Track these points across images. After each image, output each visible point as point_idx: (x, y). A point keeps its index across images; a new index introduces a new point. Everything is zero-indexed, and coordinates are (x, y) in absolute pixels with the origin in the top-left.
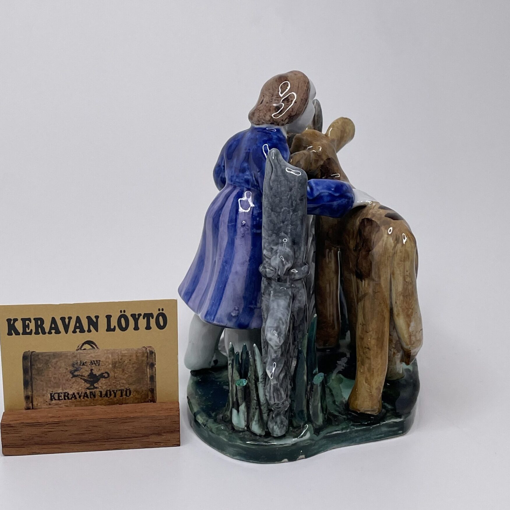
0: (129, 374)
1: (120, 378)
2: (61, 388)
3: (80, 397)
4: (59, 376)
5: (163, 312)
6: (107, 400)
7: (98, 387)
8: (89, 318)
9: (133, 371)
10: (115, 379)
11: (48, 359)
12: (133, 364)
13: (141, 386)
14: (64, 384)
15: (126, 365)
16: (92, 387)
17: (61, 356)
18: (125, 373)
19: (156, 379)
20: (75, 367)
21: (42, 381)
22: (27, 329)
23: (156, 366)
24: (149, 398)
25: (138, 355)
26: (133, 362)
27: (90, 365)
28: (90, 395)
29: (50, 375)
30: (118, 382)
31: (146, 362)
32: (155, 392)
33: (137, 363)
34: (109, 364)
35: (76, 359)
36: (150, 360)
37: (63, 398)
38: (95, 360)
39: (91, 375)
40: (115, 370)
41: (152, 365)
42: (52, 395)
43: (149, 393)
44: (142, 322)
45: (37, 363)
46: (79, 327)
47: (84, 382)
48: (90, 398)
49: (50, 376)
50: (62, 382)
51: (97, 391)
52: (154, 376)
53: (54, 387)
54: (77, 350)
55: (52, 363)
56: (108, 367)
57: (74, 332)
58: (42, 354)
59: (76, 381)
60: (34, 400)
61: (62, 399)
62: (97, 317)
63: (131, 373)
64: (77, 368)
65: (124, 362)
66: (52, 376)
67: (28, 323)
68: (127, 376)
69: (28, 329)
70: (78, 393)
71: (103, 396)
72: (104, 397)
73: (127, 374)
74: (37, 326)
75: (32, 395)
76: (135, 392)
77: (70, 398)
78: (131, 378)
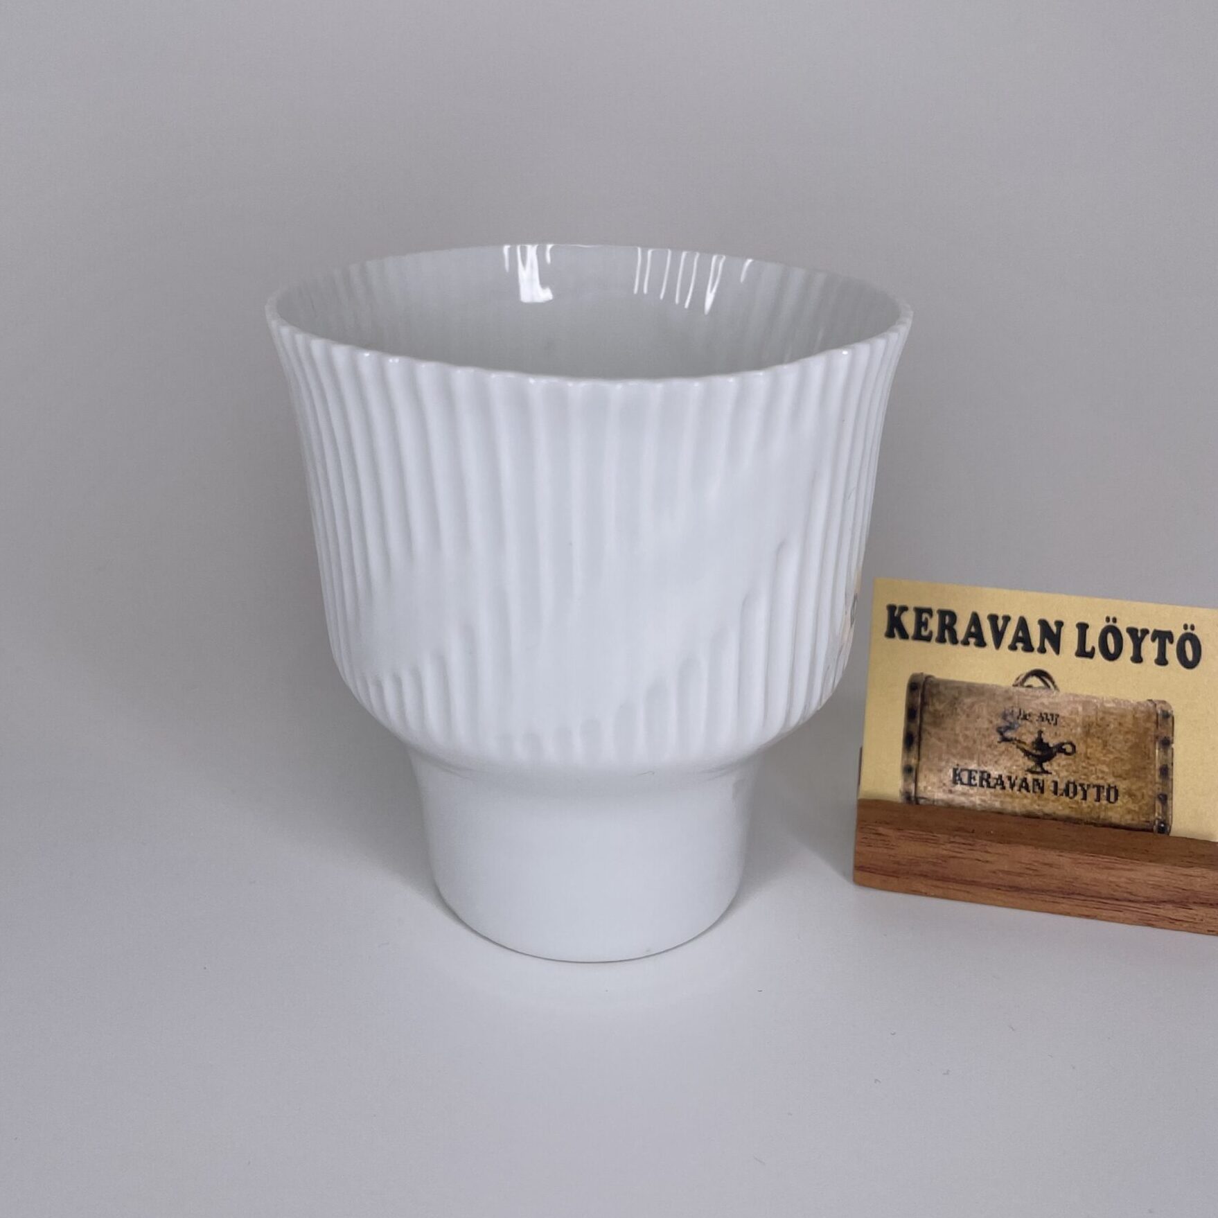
0: (1117, 755)
1: (1098, 760)
2: (975, 761)
3: (1012, 786)
4: (974, 734)
5: (1195, 632)
6: (1068, 804)
7: (1049, 771)
8: (1044, 624)
9: (1126, 748)
10: (1087, 761)
11: (957, 695)
12: (1127, 733)
13: (1141, 784)
14: (983, 753)
15: (1111, 735)
16: (1039, 769)
17: (982, 694)
18: (1108, 750)
19: (1172, 775)
20: (1008, 721)
21: (940, 739)
22: (923, 629)
23: (1173, 746)
24: (1156, 815)
25: (1137, 716)
26: (1126, 730)
27: (1037, 720)
28: (1033, 784)
29: (958, 729)
30: (1091, 768)
31: (1153, 734)
32: (1169, 802)
33: (1134, 732)
34: (1077, 726)
35: (1011, 705)
36: (1163, 731)
37: (977, 781)
38: (1046, 711)
39: (1040, 743)
40: (1089, 740)
41: (1166, 743)
42: (958, 772)
43: (1158, 804)
44: (1150, 648)
45: (935, 701)
46: (1023, 640)
47: (1022, 754)
48: (1031, 792)
49: (957, 732)
50: (979, 747)
51: (1048, 780)
52: (1170, 766)
53: (963, 757)
54: (1015, 685)
55: (964, 704)
56: (1074, 731)
57: (1013, 647)
58: (947, 684)
59: (1007, 750)
60: (921, 776)
61: (976, 785)
62: (1060, 624)
63: (1119, 751)
64: (1011, 723)
65: (1108, 725)
66: (961, 732)
67: (926, 619)
68: (1111, 757)
69: (926, 629)
70: (1010, 778)
71: (1059, 792)
72: (1062, 795)
73: (1112, 753)
74: (943, 627)
75: (918, 765)
76: (1127, 797)
77: (992, 784)
78: (1120, 764)
